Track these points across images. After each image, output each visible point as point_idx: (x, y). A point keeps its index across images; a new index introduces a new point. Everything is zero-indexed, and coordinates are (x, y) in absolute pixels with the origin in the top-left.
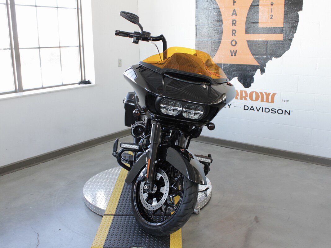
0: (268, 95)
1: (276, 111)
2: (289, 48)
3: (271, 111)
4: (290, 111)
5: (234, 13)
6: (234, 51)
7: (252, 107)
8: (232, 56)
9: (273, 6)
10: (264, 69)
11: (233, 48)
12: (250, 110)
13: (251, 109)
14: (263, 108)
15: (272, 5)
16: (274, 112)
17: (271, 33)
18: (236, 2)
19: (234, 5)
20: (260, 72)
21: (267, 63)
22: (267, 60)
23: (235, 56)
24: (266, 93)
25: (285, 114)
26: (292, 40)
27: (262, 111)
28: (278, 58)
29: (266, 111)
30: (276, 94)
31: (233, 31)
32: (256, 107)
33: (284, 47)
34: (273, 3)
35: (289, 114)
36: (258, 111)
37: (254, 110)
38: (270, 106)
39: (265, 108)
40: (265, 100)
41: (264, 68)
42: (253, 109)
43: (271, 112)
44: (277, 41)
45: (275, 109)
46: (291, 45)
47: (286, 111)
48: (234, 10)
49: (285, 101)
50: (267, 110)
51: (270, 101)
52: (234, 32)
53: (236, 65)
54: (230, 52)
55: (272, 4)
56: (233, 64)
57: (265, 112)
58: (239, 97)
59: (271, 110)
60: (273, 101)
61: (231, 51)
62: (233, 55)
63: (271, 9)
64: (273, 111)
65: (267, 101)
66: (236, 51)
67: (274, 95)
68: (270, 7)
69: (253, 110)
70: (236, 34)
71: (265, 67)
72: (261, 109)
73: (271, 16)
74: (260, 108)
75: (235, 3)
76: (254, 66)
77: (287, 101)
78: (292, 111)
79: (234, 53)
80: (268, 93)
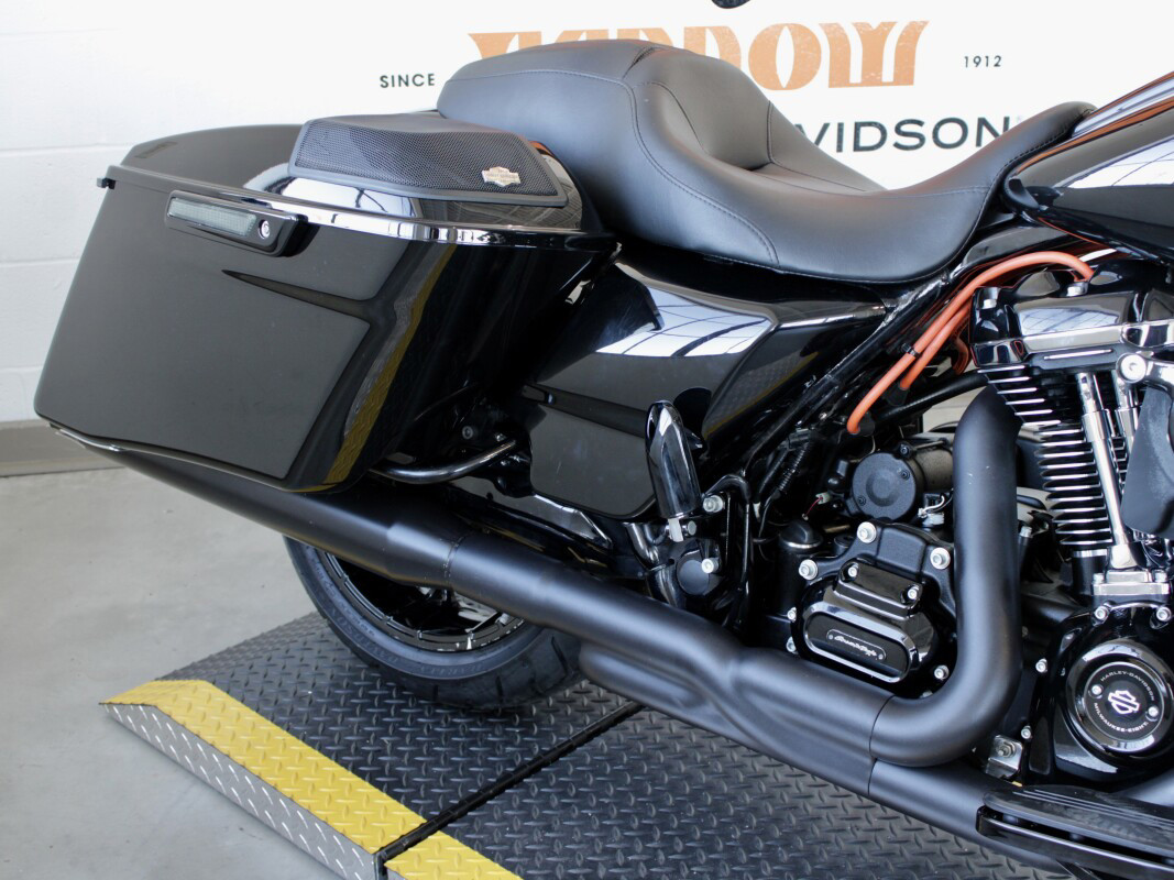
0: (873, 39)
1: (927, 131)
3: (892, 137)
4: (1008, 119)
14: (841, 127)
16: (915, 141)
24: (861, 28)
25: (981, 142)
27: (840, 148)
29: (862, 143)
38: (888, 105)
39: (858, 126)
40: (856, 74)
43: (897, 145)
45: (920, 123)
47: (982, 122)
49: (977, 61)
50: (869, 136)
51: (888, 72)
57: (857, 148)
59: (898, 129)
60: (905, 75)
64: (910, 135)
65: (872, 77)
67: (912, 34)
72: (832, 133)
74: (826, 126)
77: (993, 61)
78: (1019, 119)
80: (875, 26)
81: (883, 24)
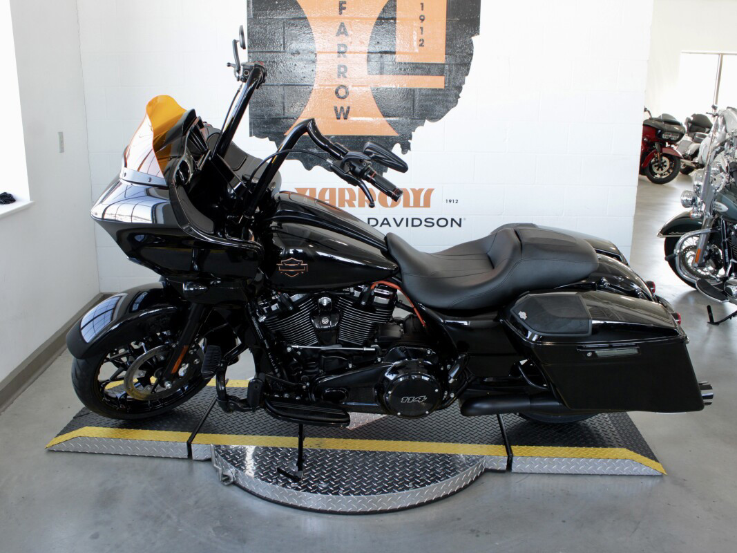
0: (417, 193)
1: (435, 222)
2: (457, 102)
3: (424, 223)
4: (460, 219)
5: (342, 31)
6: (342, 108)
7: (386, 219)
8: (338, 118)
9: (424, 22)
10: (409, 144)
11: (339, 103)
12: (381, 226)
13: (383, 224)
14: (407, 219)
15: (423, 20)
16: (431, 224)
17: (422, 75)
18: (344, 8)
19: (341, 14)
20: (401, 149)
21: (414, 131)
22: (413, 126)
23: (345, 118)
24: (413, 190)
25: (452, 226)
26: (461, 87)
27: (407, 226)
28: (436, 121)
29: (414, 224)
30: (433, 189)
31: (340, 67)
32: (394, 219)
33: (447, 101)
34: (423, 16)
35: (460, 225)
36: (398, 226)
37: (390, 226)
38: (422, 213)
39: (413, 219)
40: (412, 203)
41: (409, 141)
42: (388, 224)
43: (425, 225)
44: (433, 90)
45: (433, 219)
46: (459, 97)
47: (453, 220)
48: (342, 25)
49: (450, 201)
50: (416, 222)
51: (422, 203)
52: (342, 70)
53: (349, 137)
54: (334, 111)
55: (422, 18)
56: (342, 136)
57: (413, 226)
58: (356, 203)
59: (425, 221)
60: (427, 204)
61: (336, 109)
62: (342, 116)
63: (422, 28)
64: (429, 222)
65: (417, 205)
66: (349, 108)
67: (430, 192)
68: (418, 24)
69: (388, 226)
70: (346, 74)
71: (411, 138)
72: (404, 221)
73: (420, 40)
74: (402, 219)
75: (343, 11)
76: (388, 138)
77: (455, 201)
78: (465, 219)
79: (344, 114)
80: (417, 189)
81: (419, 189)
